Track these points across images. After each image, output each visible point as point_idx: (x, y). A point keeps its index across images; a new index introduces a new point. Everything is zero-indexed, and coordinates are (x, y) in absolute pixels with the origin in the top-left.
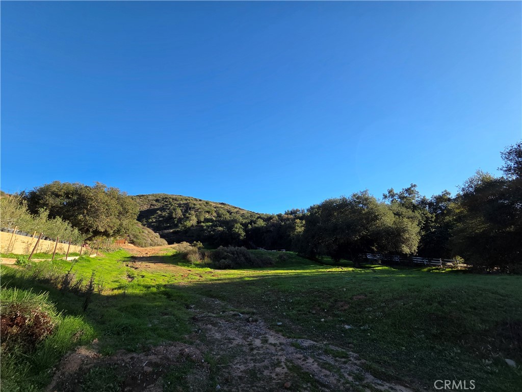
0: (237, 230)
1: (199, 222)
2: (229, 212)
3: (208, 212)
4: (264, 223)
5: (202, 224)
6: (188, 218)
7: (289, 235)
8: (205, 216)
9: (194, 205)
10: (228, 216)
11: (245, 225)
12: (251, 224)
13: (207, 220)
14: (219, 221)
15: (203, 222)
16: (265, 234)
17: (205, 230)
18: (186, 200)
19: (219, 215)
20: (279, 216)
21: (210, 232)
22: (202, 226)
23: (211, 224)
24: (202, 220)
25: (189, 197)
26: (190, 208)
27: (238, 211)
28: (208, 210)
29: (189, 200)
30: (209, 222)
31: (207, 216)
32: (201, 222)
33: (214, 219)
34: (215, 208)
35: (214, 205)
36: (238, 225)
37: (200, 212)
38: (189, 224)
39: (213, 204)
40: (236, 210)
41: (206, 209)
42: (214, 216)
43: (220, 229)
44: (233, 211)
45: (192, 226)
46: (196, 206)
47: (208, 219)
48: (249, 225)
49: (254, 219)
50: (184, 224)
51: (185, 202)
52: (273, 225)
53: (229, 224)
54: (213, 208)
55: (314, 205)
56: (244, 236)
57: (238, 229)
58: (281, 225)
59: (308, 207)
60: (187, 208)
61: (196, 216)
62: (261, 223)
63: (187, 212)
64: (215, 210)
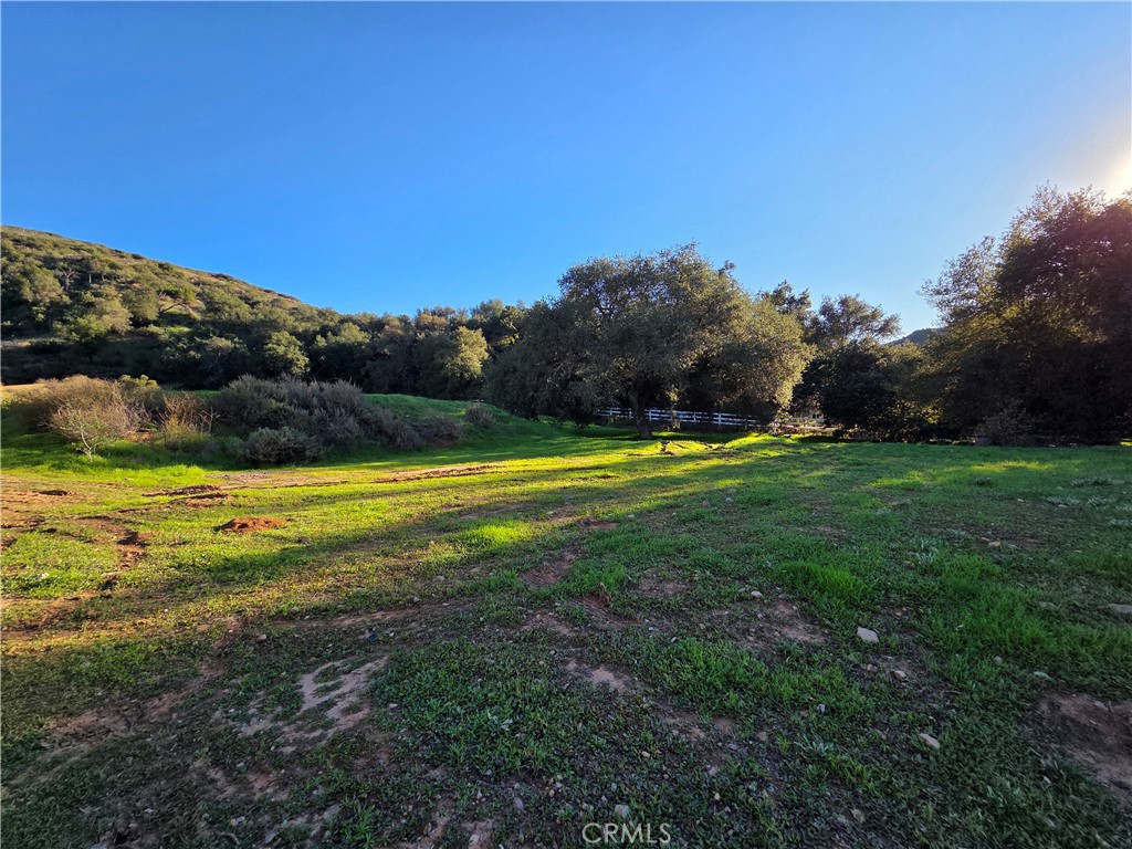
0: (281, 350)
1: (138, 322)
2: (247, 300)
3: (173, 295)
4: (364, 334)
5: (152, 328)
6: (91, 305)
7: (442, 367)
8: (159, 306)
9: (113, 266)
10: (244, 312)
11: (307, 339)
12: (324, 336)
13: (167, 319)
14: (214, 323)
15: (156, 323)
16: (369, 363)
17: (167, 344)
18: (77, 249)
19: (212, 307)
20: (404, 320)
21: (186, 351)
22: (153, 335)
23: (186, 329)
24: (152, 314)
25: (90, 244)
26: (97, 277)
27: (276, 300)
28: (171, 288)
29: (90, 251)
30: (179, 323)
31: (169, 305)
32: (147, 323)
33: (197, 316)
34: (197, 284)
35: (193, 275)
36: (285, 336)
37: (139, 292)
38: (96, 324)
39: (188, 274)
40: (268, 297)
41: (165, 284)
42: (194, 309)
43: (223, 343)
44: (260, 299)
45: (113, 331)
46: (119, 272)
47: (172, 315)
48: (319, 337)
49: (332, 324)
50: (76, 323)
51: (72, 254)
52: (392, 340)
53: (254, 334)
54: (188, 285)
55: (491, 302)
56: (306, 366)
57: (283, 345)
58: (416, 341)
59: (477, 304)
60: (83, 276)
61: (126, 301)
62: (353, 335)
63: (87, 288)
64: (198, 289)
